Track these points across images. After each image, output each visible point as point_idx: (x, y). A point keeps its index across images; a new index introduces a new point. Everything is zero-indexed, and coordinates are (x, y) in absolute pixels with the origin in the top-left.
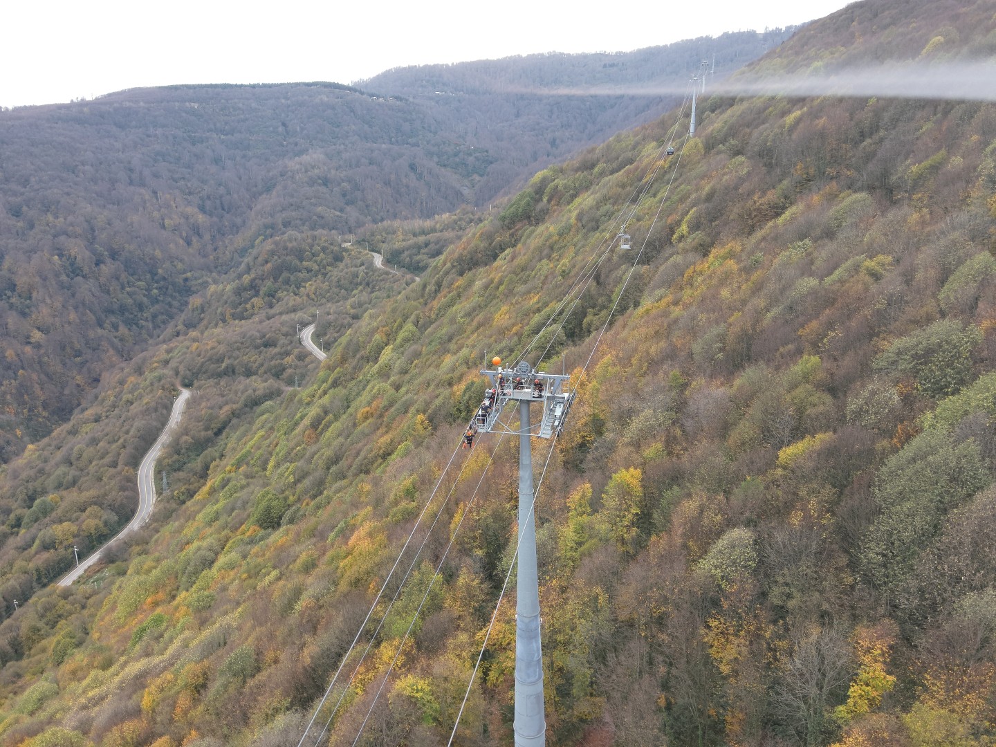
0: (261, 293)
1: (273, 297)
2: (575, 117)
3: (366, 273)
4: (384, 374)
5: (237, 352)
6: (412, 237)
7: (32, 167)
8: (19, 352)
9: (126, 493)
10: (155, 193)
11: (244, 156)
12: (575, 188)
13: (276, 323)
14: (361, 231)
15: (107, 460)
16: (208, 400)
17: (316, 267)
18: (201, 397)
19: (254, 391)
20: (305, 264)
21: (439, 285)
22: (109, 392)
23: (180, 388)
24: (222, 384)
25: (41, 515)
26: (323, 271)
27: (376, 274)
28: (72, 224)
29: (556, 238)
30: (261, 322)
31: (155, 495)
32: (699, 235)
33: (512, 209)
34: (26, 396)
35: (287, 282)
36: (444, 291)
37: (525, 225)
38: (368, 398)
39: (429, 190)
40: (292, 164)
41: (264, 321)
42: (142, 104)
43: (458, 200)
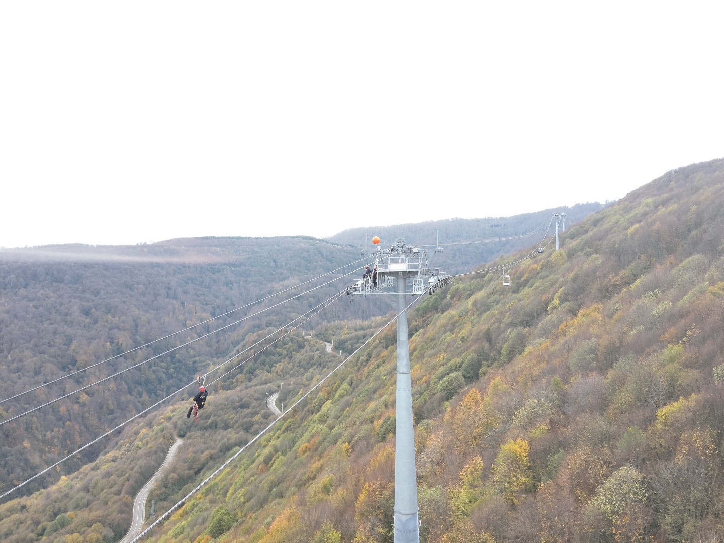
0: (244, 370)
1: (253, 373)
2: (471, 258)
3: (320, 357)
4: (322, 420)
5: (221, 412)
6: (354, 331)
7: (103, 284)
8: (70, 408)
9: (123, 515)
10: (183, 303)
11: (246, 281)
12: (471, 290)
13: (251, 391)
14: (319, 327)
15: (115, 489)
16: (194, 446)
17: (285, 352)
18: (190, 445)
19: (228, 440)
20: (278, 350)
21: (369, 356)
22: (126, 440)
23: (176, 438)
24: (206, 435)
25: (59, 527)
26: (289, 355)
27: (326, 357)
28: (123, 322)
29: (456, 318)
30: (241, 391)
31: (144, 519)
32: (567, 304)
33: (425, 304)
34: (68, 441)
35: (264, 363)
36: (372, 360)
37: (434, 314)
38: (308, 438)
39: (369, 303)
40: (277, 285)
41: (243, 390)
42: (183, 247)
43: (388, 310)
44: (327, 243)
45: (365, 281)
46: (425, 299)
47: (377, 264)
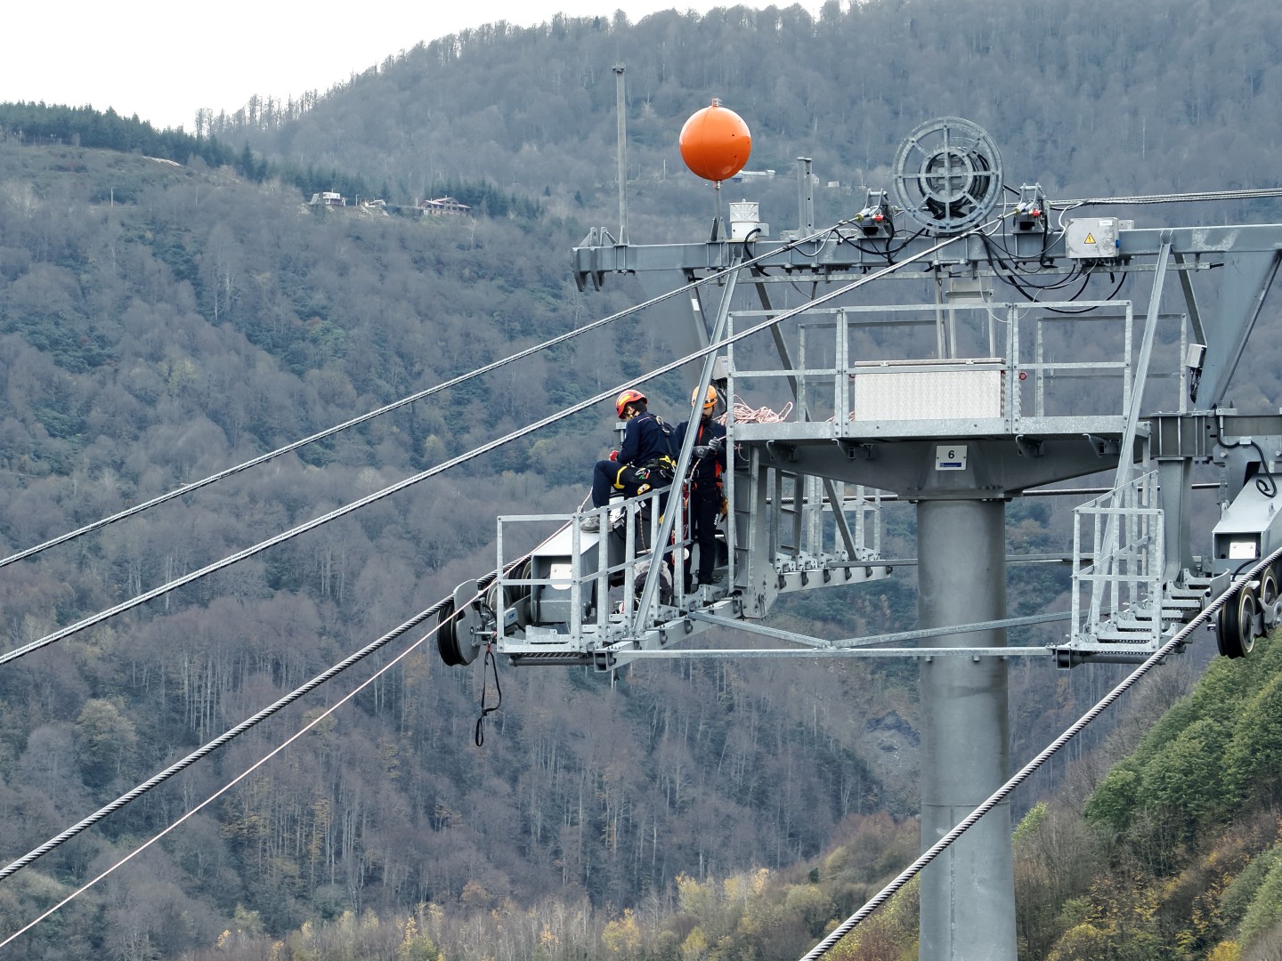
33: (1186, 744)
39: (652, 749)
43: (838, 813)
44: (254, 171)
45: (617, 535)
46: (1182, 703)
47: (726, 367)
